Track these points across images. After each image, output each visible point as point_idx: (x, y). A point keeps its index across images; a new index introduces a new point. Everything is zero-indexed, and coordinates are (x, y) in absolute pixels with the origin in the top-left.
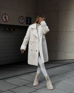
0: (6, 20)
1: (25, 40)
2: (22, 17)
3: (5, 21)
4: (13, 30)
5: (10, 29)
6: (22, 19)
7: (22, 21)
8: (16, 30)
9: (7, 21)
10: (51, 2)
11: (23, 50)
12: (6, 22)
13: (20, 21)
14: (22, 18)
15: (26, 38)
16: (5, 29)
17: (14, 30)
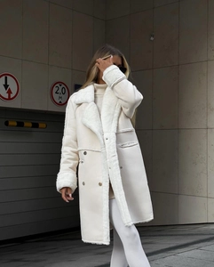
0: (9, 92)
1: (66, 151)
2: (61, 83)
3: (6, 96)
4: (31, 125)
5: (20, 124)
6: (60, 91)
7: (60, 98)
8: (41, 125)
9: (12, 96)
10: (152, 39)
11: (67, 188)
12: (10, 99)
13: (56, 97)
14: (61, 88)
15: (67, 145)
16: (7, 124)
17: (35, 126)
